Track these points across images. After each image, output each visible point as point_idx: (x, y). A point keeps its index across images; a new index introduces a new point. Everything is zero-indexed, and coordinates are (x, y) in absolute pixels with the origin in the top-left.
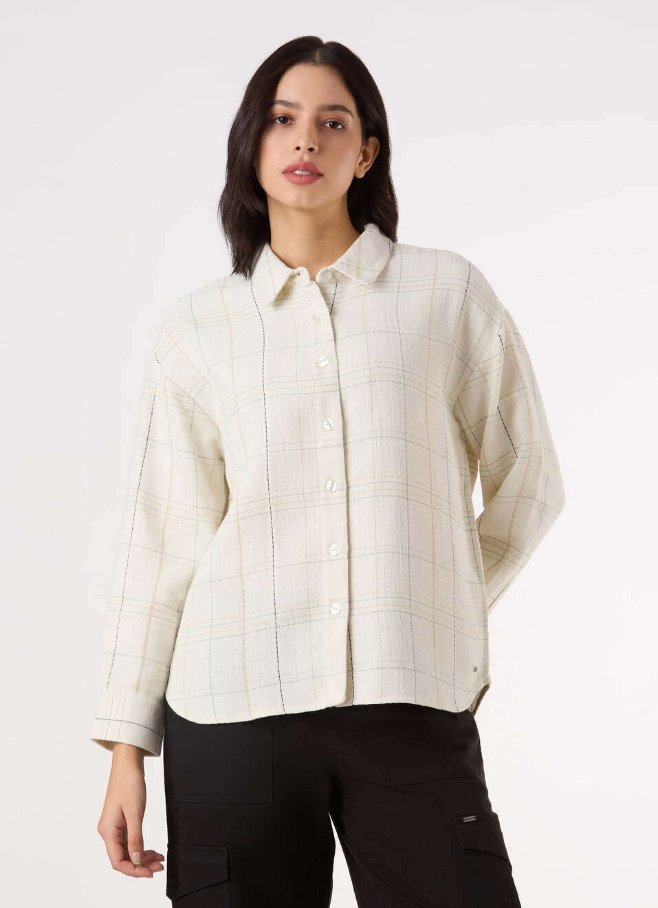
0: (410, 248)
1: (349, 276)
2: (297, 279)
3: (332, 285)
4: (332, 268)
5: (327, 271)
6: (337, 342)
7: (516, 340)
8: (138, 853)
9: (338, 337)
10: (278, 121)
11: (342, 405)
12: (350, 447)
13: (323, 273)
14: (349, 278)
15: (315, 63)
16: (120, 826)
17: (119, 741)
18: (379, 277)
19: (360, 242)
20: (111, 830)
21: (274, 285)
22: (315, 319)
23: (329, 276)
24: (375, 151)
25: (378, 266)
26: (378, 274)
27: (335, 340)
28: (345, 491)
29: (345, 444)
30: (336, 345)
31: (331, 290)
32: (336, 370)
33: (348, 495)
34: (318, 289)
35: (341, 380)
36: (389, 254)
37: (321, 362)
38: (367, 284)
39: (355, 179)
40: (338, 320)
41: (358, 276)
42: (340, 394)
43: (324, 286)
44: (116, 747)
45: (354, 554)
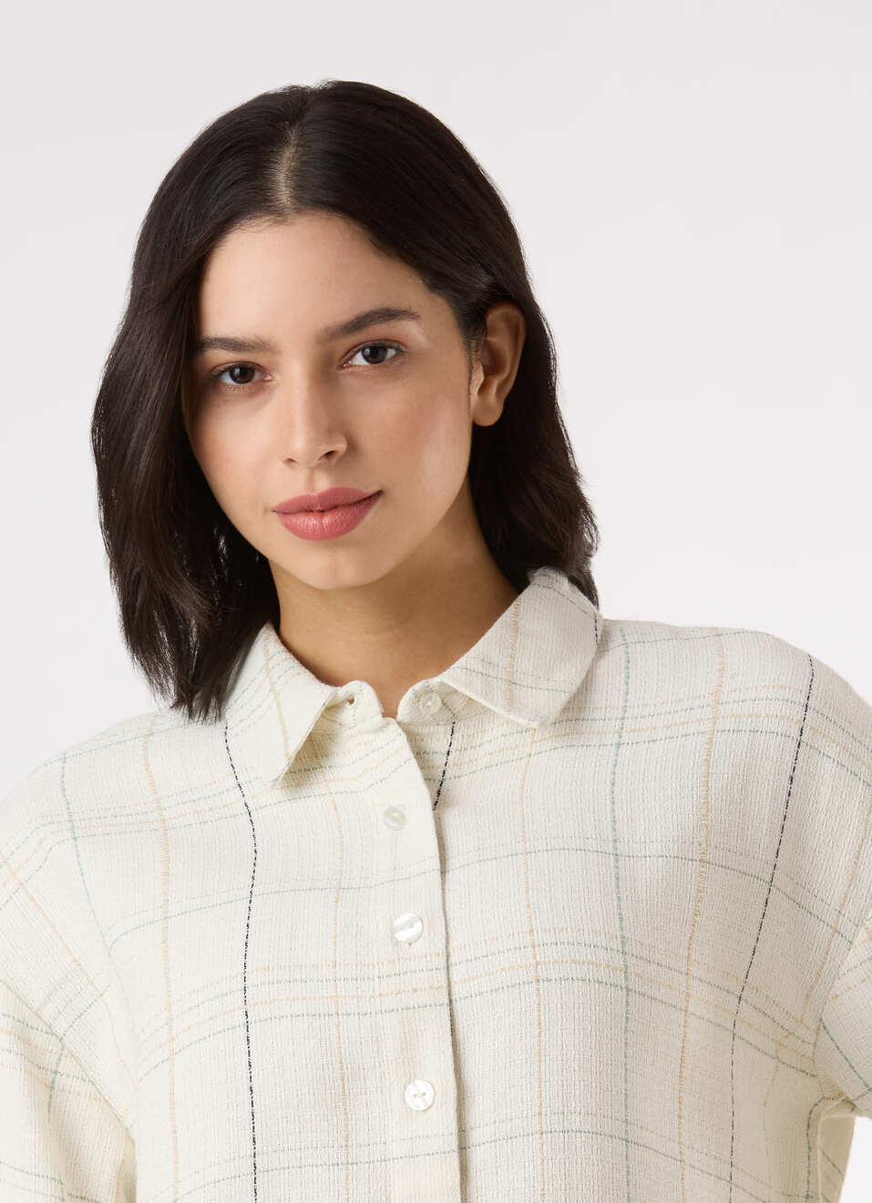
0: (647, 631)
1: (487, 704)
2: (348, 714)
3: (441, 729)
4: (442, 684)
5: (429, 691)
6: (449, 876)
9: (452, 863)
10: (226, 381)
11: (455, 1044)
12: (478, 1157)
13: (417, 697)
14: (486, 710)
15: (276, 213)
18: (565, 710)
19: (517, 615)
21: (285, 732)
22: (394, 819)
23: (435, 704)
24: (516, 336)
25: (566, 679)
27: (443, 872)
29: (463, 1148)
30: (443, 883)
31: (437, 741)
32: (441, 947)
34: (403, 738)
35: (455, 977)
36: (595, 648)
37: (402, 928)
38: (535, 725)
39: (478, 433)
40: (453, 819)
41: (511, 703)
42: (452, 1015)
43: (420, 730)
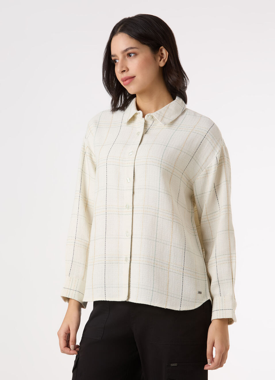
1: (157, 119)
2: (138, 115)
5: (150, 115)
6: (140, 145)
7: (227, 160)
8: (74, 345)
11: (134, 172)
12: (136, 191)
13: (148, 116)
16: (67, 333)
17: (72, 298)
19: (169, 105)
20: (63, 334)
23: (151, 117)
26: (171, 121)
28: (132, 209)
29: (134, 189)
31: (150, 123)
32: (135, 157)
33: (133, 211)
34: (144, 122)
35: (135, 162)
36: (181, 113)
42: (134, 168)
44: (70, 301)
45: (133, 237)
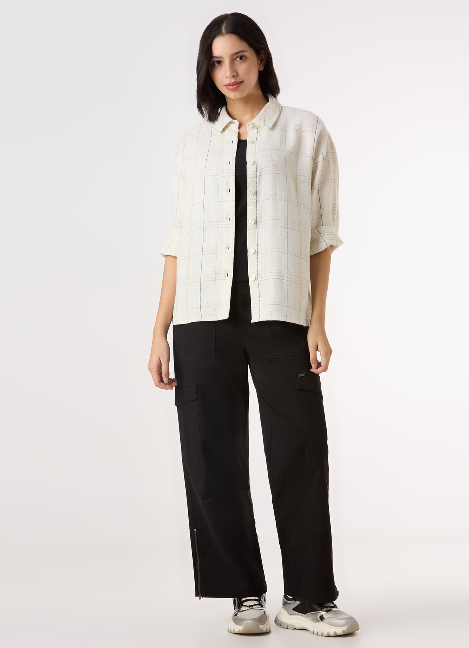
1: (259, 125)
8: (167, 378)
10: (216, 64)
15: (223, 35)
16: (159, 366)
18: (273, 126)
26: (273, 123)
36: (279, 113)
41: (264, 124)
